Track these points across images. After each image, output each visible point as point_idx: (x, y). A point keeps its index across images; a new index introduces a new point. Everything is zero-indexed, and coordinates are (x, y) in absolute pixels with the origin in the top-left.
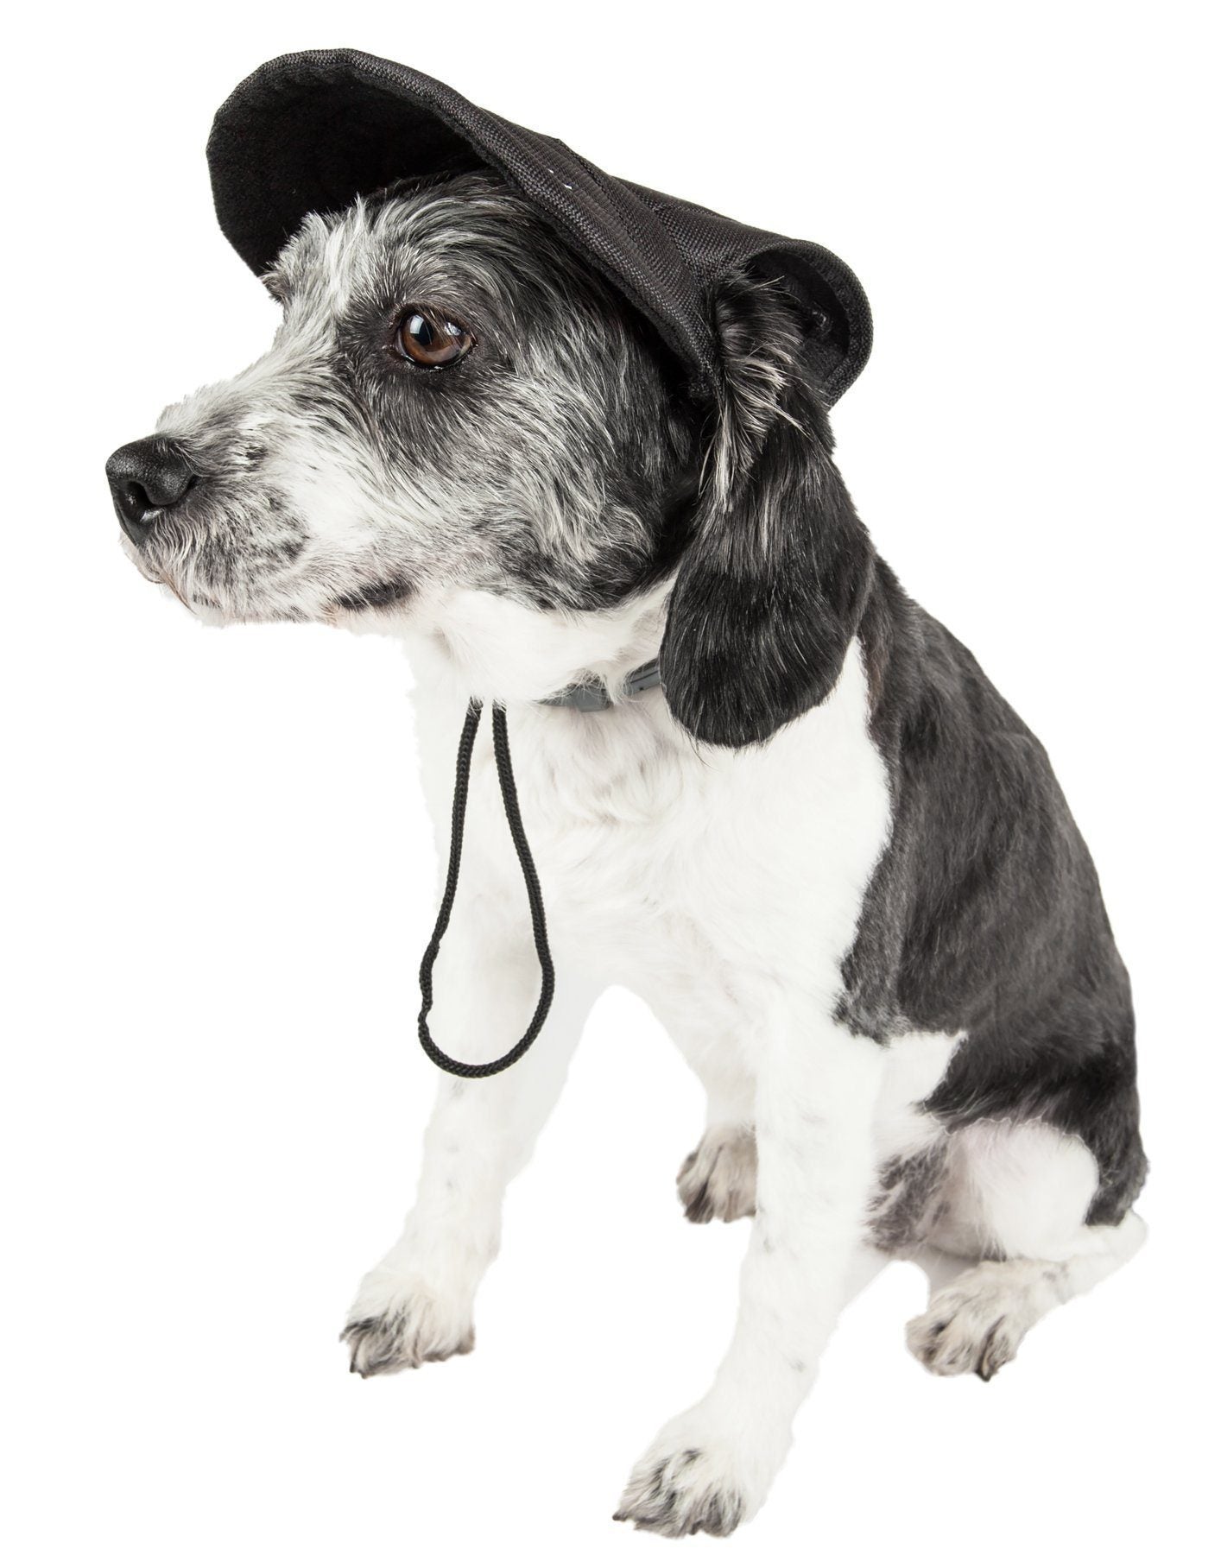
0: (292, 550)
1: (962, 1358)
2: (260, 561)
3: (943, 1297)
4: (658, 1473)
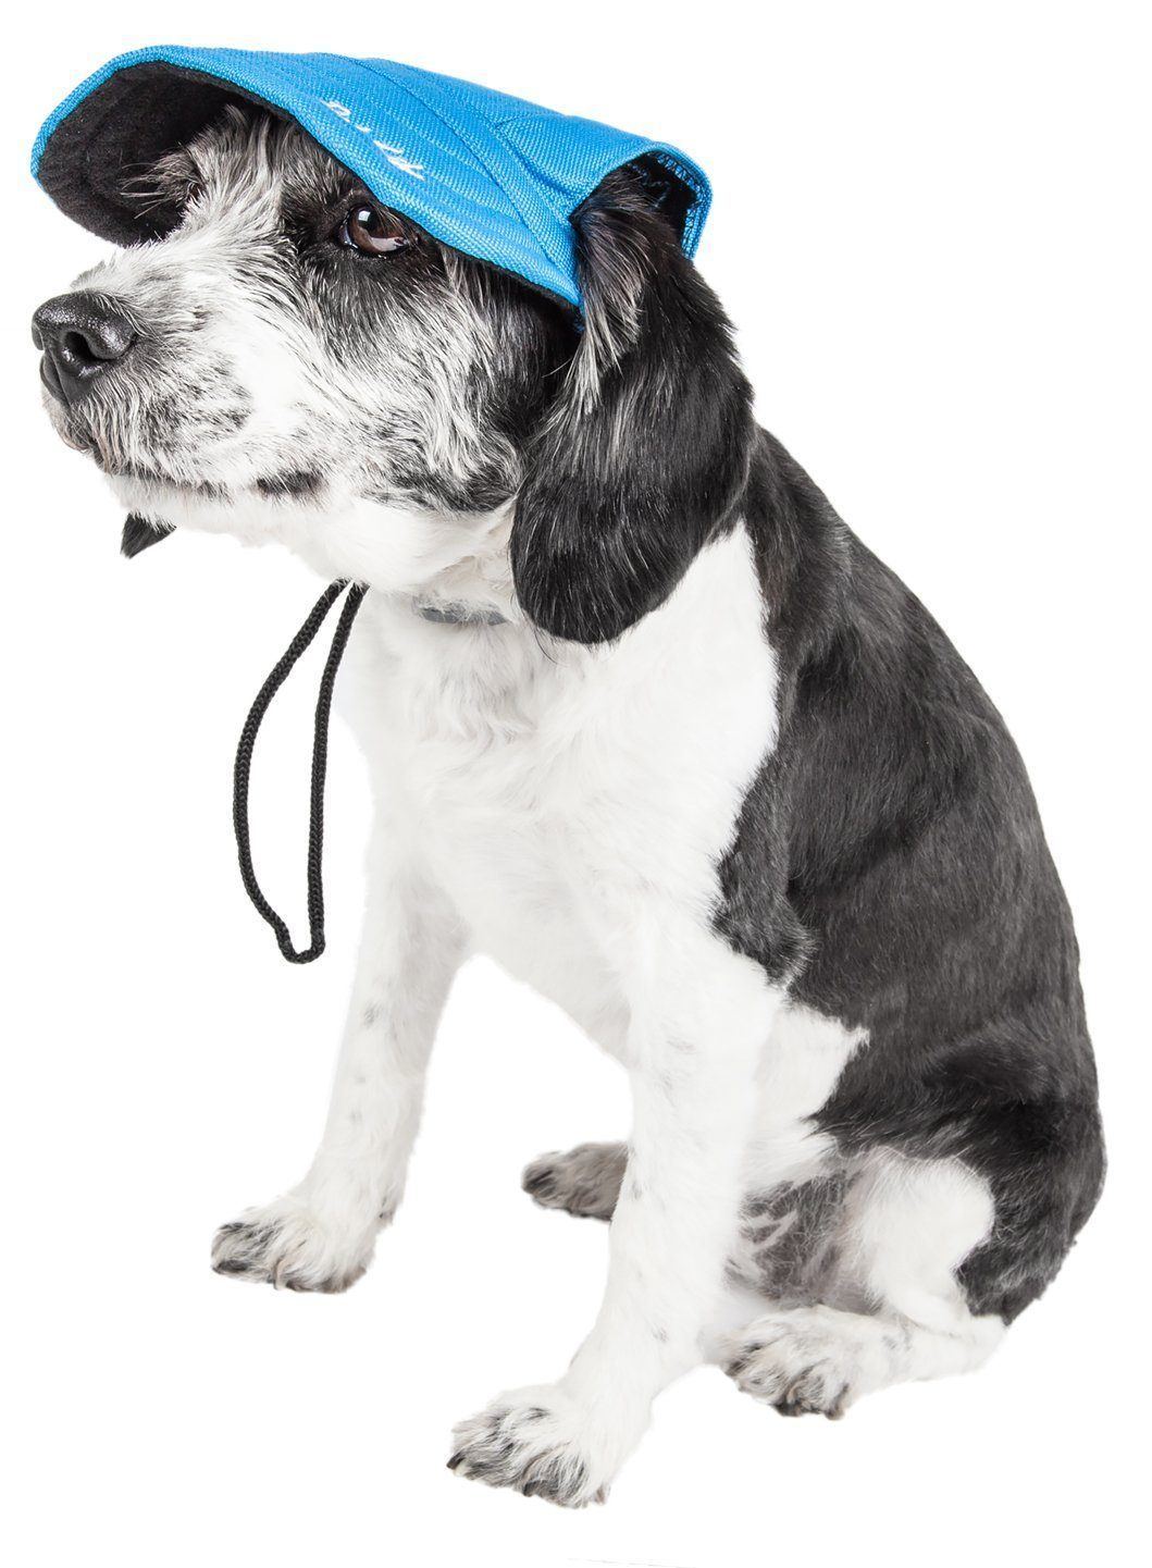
0: (237, 419)
1: (768, 1381)
3: (767, 1321)
4: (496, 1420)
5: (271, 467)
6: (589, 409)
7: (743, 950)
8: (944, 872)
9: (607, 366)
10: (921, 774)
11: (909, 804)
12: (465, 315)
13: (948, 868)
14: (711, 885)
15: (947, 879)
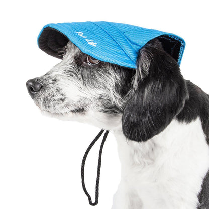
0: (63, 100)
5: (73, 108)
6: (136, 90)
9: (140, 80)
12: (113, 74)
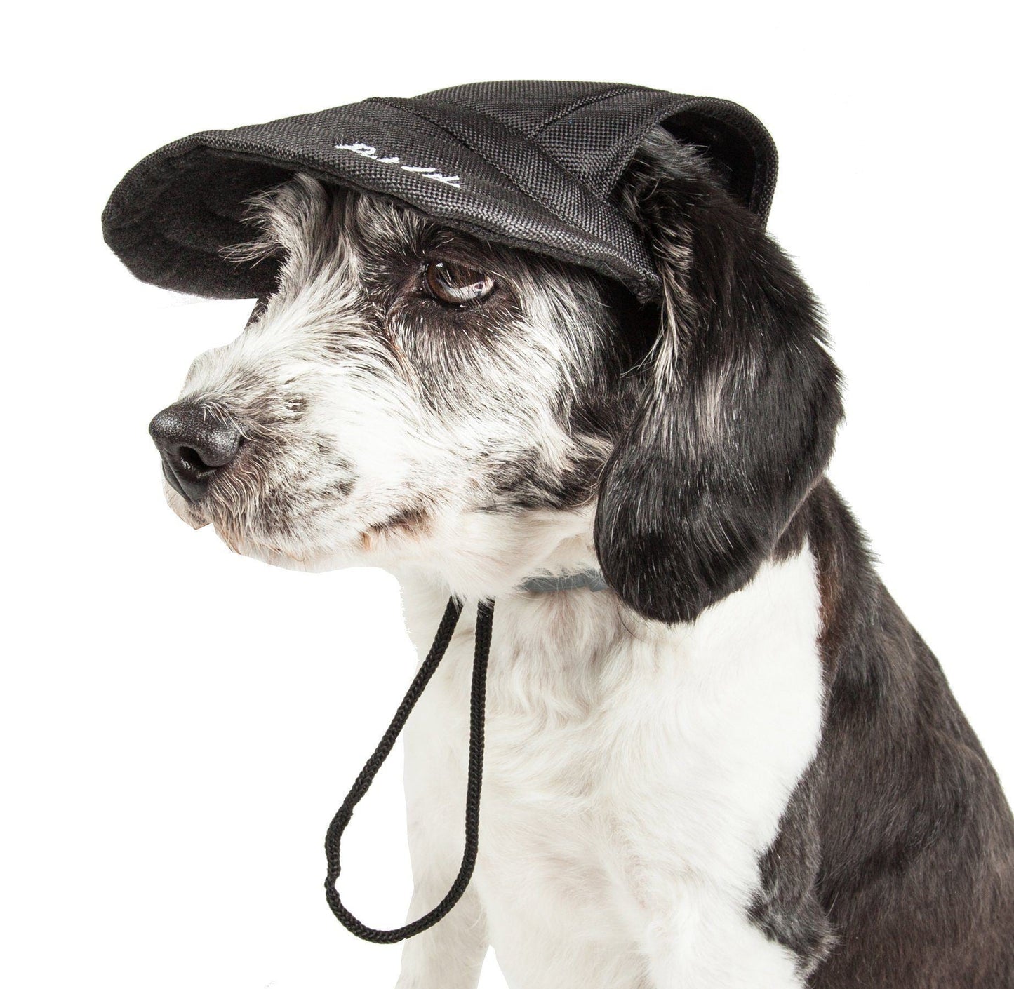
2: (314, 503)
7: (775, 937)
8: (930, 897)
10: (922, 801)
11: (909, 829)
13: (933, 893)
14: (752, 877)
15: (931, 903)
